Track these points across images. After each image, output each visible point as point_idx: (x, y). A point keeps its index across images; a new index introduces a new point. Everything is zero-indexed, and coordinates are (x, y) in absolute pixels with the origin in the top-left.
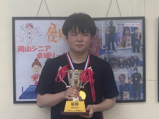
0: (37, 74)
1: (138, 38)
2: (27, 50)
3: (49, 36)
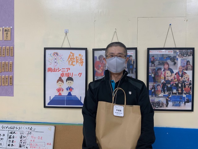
0: (60, 88)
1: (132, 63)
2: (54, 71)
3: (69, 61)
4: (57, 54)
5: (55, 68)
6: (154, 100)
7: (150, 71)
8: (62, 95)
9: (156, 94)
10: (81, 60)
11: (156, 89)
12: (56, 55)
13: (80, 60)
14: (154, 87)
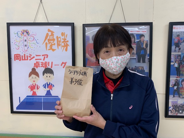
0: (34, 85)
1: (144, 46)
3: (46, 44)
4: (27, 33)
5: (25, 55)
6: (177, 102)
7: (173, 58)
8: (38, 95)
9: (180, 93)
10: (66, 42)
11: (180, 86)
12: (25, 34)
13: (63, 42)
14: (177, 83)
